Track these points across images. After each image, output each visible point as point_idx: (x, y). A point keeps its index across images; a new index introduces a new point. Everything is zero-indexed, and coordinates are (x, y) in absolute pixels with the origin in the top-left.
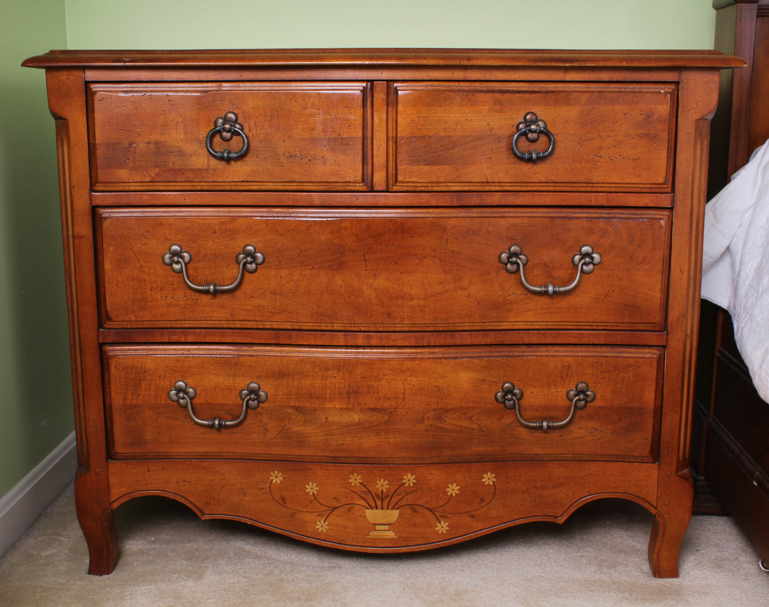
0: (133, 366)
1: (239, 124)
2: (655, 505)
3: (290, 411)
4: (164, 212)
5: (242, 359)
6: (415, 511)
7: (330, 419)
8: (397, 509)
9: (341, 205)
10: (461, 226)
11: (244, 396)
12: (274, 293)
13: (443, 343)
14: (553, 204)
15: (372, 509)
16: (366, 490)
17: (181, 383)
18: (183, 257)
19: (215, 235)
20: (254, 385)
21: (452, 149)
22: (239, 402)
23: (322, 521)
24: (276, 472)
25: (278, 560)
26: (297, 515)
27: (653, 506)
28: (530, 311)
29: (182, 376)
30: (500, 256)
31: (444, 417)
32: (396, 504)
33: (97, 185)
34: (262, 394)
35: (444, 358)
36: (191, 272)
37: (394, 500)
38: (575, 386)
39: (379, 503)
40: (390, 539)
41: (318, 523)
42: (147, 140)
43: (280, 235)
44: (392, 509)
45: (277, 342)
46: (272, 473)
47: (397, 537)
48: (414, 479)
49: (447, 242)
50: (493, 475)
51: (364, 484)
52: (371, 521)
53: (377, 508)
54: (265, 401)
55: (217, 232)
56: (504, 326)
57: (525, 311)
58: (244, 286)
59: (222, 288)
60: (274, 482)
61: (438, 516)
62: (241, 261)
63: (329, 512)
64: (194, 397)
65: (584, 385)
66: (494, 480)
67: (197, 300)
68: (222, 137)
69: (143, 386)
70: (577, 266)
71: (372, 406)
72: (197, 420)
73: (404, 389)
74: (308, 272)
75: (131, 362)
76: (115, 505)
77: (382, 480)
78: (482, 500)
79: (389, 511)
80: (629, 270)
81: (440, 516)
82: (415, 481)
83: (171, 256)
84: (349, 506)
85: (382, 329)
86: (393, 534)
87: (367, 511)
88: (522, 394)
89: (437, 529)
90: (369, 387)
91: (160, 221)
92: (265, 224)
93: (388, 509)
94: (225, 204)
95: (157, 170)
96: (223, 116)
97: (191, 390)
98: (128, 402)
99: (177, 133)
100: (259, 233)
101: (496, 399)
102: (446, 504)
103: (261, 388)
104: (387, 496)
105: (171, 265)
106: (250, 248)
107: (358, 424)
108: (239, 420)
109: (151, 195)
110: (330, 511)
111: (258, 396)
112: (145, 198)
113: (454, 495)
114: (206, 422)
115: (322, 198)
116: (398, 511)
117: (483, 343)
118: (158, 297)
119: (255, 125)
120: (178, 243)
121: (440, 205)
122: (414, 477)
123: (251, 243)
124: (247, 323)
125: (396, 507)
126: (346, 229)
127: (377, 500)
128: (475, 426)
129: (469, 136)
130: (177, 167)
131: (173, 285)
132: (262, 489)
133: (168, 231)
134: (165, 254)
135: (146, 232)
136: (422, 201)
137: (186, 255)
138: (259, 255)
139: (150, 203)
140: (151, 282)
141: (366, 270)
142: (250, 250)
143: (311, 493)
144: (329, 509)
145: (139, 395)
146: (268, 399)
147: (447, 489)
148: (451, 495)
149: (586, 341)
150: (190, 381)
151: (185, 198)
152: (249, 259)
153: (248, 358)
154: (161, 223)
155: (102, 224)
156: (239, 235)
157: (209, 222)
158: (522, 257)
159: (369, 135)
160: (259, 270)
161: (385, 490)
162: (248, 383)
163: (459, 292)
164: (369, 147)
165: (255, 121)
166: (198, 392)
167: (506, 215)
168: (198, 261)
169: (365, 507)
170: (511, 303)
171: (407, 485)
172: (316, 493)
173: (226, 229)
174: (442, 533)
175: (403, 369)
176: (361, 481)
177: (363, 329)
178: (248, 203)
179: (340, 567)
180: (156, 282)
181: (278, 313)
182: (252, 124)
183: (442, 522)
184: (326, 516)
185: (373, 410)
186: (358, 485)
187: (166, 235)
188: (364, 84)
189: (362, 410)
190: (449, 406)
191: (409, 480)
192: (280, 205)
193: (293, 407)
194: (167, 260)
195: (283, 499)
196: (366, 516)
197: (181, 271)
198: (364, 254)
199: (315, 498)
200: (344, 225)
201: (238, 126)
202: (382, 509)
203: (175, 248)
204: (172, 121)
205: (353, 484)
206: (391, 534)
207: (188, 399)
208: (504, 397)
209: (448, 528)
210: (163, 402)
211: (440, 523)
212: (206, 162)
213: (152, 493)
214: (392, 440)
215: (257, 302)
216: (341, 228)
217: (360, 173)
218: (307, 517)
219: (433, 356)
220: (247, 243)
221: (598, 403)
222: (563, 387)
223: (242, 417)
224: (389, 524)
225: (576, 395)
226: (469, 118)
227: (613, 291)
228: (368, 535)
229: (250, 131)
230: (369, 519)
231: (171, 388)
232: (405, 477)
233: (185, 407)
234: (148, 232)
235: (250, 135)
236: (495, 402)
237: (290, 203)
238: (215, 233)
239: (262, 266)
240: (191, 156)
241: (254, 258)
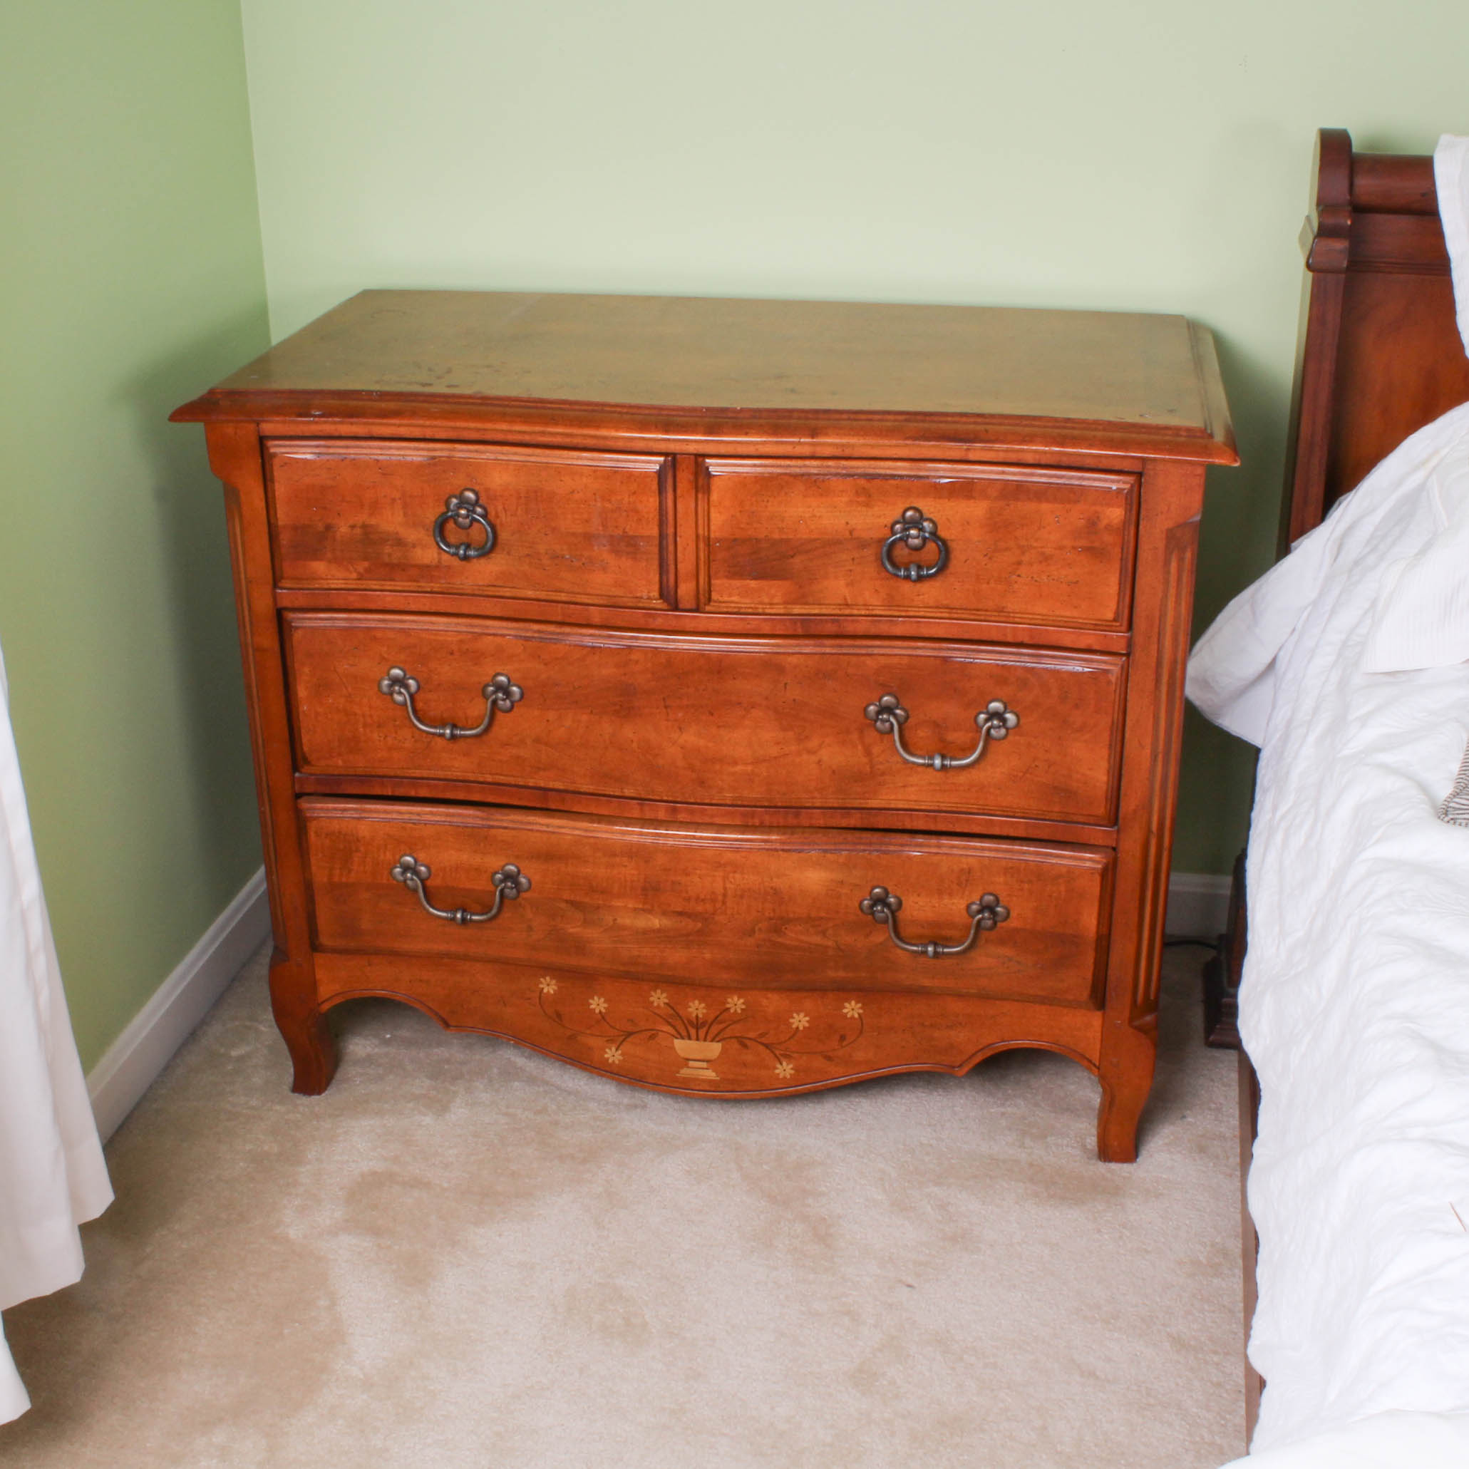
0: (340, 833)
1: (481, 506)
2: (1097, 1064)
3: (563, 906)
4: (380, 620)
5: (494, 831)
6: (745, 1046)
8: (718, 1041)
10: (807, 667)
11: (497, 882)
12: (537, 740)
13: (782, 822)
14: (949, 636)
15: (683, 1038)
16: (674, 1013)
17: (409, 859)
18: (407, 687)
19: (452, 657)
20: (511, 868)
21: (792, 557)
22: (491, 887)
23: (614, 1049)
24: (548, 978)
25: (558, 1088)
26: (579, 1038)
27: (1095, 1065)
28: (912, 786)
29: (410, 848)
30: (865, 709)
31: (783, 930)
32: (717, 1035)
33: (283, 581)
34: (523, 880)
35: (783, 850)
36: (420, 705)
37: (715, 1029)
38: (979, 898)
39: (693, 1032)
40: (710, 1081)
41: (607, 1050)
42: (351, 522)
43: (544, 664)
44: (712, 1041)
45: (544, 806)
46: (542, 979)
47: (718, 1078)
48: (743, 1003)
49: (785, 688)
50: (860, 1005)
51: (671, 1004)
52: (682, 1054)
53: (690, 1038)
54: (527, 891)
55: (455, 653)
56: (873, 803)
57: (904, 786)
58: (495, 728)
59: (462, 732)
60: (545, 991)
61: (778, 1055)
62: (490, 696)
63: (621, 1038)
64: (428, 878)
65: (992, 898)
66: (861, 1011)
67: (430, 742)
68: (456, 523)
69: (356, 859)
70: (982, 728)
71: (678, 909)
72: (431, 909)
73: (725, 889)
74: (584, 718)
75: (337, 826)
76: (326, 1007)
77: (697, 1002)
78: (843, 1038)
79: (706, 1043)
80: (1060, 738)
81: (782, 1055)
82: (743, 1007)
83: (390, 682)
84: (649, 1033)
85: (692, 800)
86: (714, 1074)
87: (676, 1041)
88: (900, 904)
89: (777, 1071)
90: (673, 883)
91: (374, 634)
92: (522, 647)
93: (705, 1040)
95: (366, 564)
96: (457, 493)
97: (423, 869)
98: (336, 879)
99: (393, 514)
100: (515, 658)
101: (862, 910)
102: (789, 1039)
103: (521, 873)
104: (704, 1024)
105: (391, 694)
106: (503, 679)
107: (659, 931)
108: (490, 915)
109: (360, 595)
110: (624, 1037)
111: (517, 883)
112: (351, 599)
113: (801, 1028)
114: (444, 914)
115: (603, 615)
116: (720, 1045)
117: (844, 825)
118: (375, 736)
119: (504, 508)
120: (402, 665)
121: (777, 633)
122: (742, 1001)
123: (502, 672)
124: (502, 777)
125: (717, 1039)
126: (637, 662)
127: (690, 1028)
128: (831, 943)
129: (818, 539)
130: (395, 561)
131: (395, 721)
132: (529, 999)
133: (385, 649)
134: (382, 679)
135: (355, 648)
136: (749, 626)
137: (411, 682)
138: (515, 689)
139: (358, 606)
140: (364, 716)
141: (667, 720)
142: (502, 681)
143: (597, 1011)
144: (622, 1033)
145: (350, 871)
146: (532, 888)
147: (791, 1020)
148: (797, 1028)
149: (996, 831)
150: (421, 856)
151: (408, 601)
152: (500, 695)
153: (502, 830)
154: (375, 637)
155: (292, 635)
156: (486, 660)
157: (443, 638)
158: (898, 712)
159: (671, 531)
160: (515, 710)
161: (700, 1016)
162: (502, 864)
163: (805, 757)
164: (671, 548)
165: (504, 504)
166: (433, 871)
167: (876, 651)
168: (430, 691)
169: (673, 1036)
170: (883, 774)
171: (732, 1011)
172: (603, 1011)
173: (468, 650)
174: (785, 1078)
175: (722, 862)
176: (666, 1001)
177: (665, 798)
178: (498, 614)
179: (644, 1107)
180: (371, 716)
181: (544, 770)
182: (500, 508)
183: (784, 1063)
184: (618, 1044)
185: (680, 914)
186: (662, 1005)
187: (383, 654)
188: (662, 459)
189: (665, 913)
190: (792, 915)
191: (736, 1005)
193: (567, 901)
194: (385, 689)
195: (559, 1015)
196: (675, 1049)
197: (405, 704)
198: (664, 699)
199: (603, 1018)
200: (634, 657)
201: (479, 510)
202: (697, 1039)
203: (396, 672)
204: (385, 496)
205: (655, 1004)
206: (710, 1074)
207: (419, 881)
208: (872, 907)
209: (792, 1072)
210: (384, 882)
211: (781, 1064)
212: (436, 555)
213: (376, 993)
214: (708, 956)
215: (515, 751)
216: (629, 660)
217: (656, 587)
218: (594, 1042)
219: (767, 847)
220: (498, 671)
221: (1013, 924)
222: (961, 898)
223: (494, 911)
224: (708, 1061)
225: (979, 912)
226: (818, 514)
227: (1036, 766)
228: (678, 1072)
229: (497, 516)
230: (679, 1052)
231: (395, 864)
232: (729, 1000)
233: (415, 891)
234: (357, 649)
235: (498, 522)
236: (859, 912)
237: (559, 618)
238: (452, 654)
239: (521, 703)
240: (414, 546)
241: (508, 694)
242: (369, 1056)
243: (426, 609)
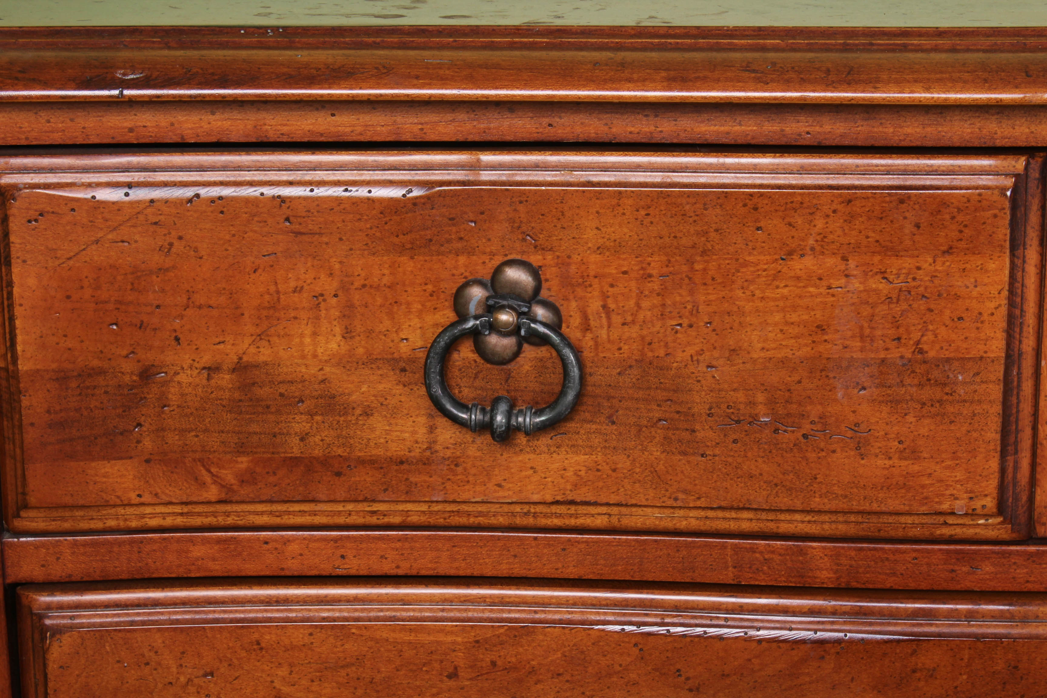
1: (545, 304)
9: (912, 585)
19: (452, 683)
33: (23, 514)
42: (206, 359)
43: (690, 690)
55: (461, 674)
68: (480, 349)
91: (256, 636)
92: (635, 651)
94: (488, 572)
95: (244, 462)
96: (485, 273)
99: (315, 334)
100: (615, 679)
109: (219, 541)
112: (197, 552)
115: (844, 561)
119: (604, 307)
130: (317, 452)
133: (283, 672)
135: (205, 675)
139: (217, 568)
151: (342, 551)
154: (258, 643)
155: (45, 651)
156: (540, 686)
157: (432, 638)
164: (1027, 387)
165: (605, 297)
173: (494, 664)
178: (572, 572)
182: (595, 305)
187: (277, 684)
188: (1019, 164)
192: (688, 580)
200: (926, 661)
201: (540, 312)
204: (298, 290)
212: (422, 431)
216: (914, 671)
217: (992, 485)
229: (586, 327)
234: (212, 674)
235: (587, 342)
238: (453, 675)
240: (367, 413)
243: (387, 568)
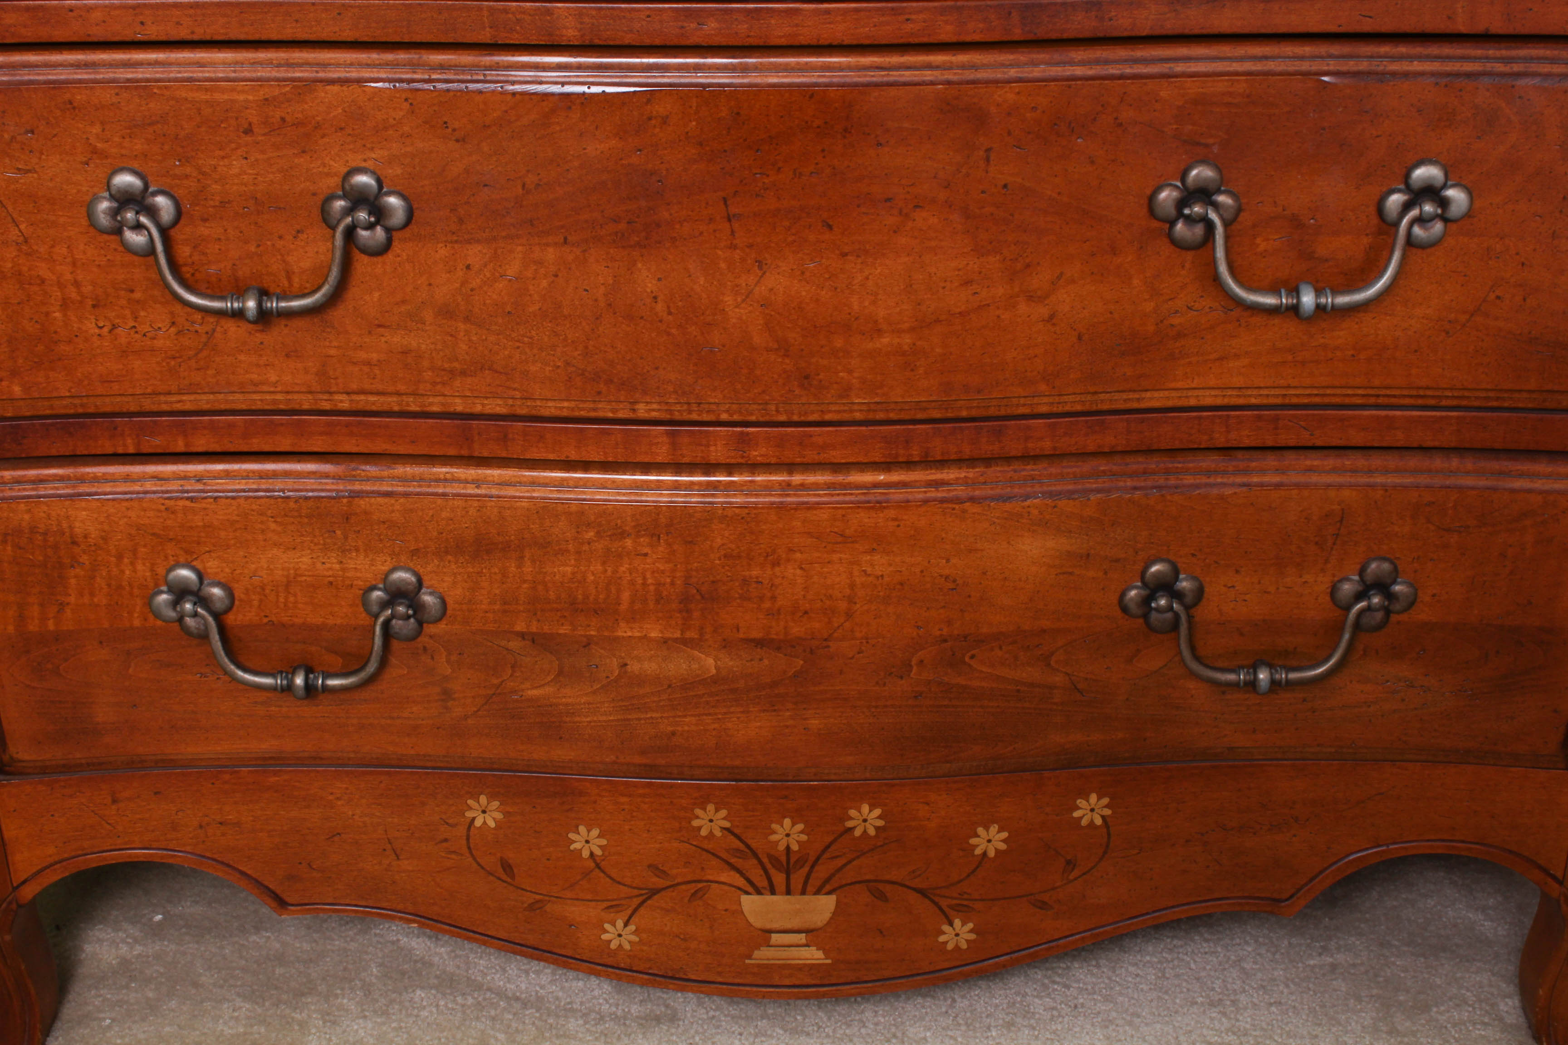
0: (33, 530)
3: (515, 644)
4: (78, 65)
5: (362, 503)
6: (882, 896)
7: (634, 667)
8: (829, 893)
9: (647, 41)
10: (1034, 109)
11: (375, 609)
12: (447, 312)
13: (967, 451)
14: (1333, 28)
15: (759, 892)
16: (742, 846)
17: (185, 573)
18: (152, 212)
19: (248, 139)
20: (402, 575)
22: (363, 619)
23: (620, 923)
24: (483, 799)
25: (501, 994)
26: (548, 907)
28: (1237, 356)
29: (187, 552)
30: (1152, 199)
31: (967, 659)
32: (828, 880)
34: (428, 599)
35: (972, 499)
36: (184, 252)
37: (822, 871)
38: (1358, 567)
39: (779, 879)
40: (812, 967)
41: (607, 926)
43: (457, 141)
44: (817, 892)
45: (465, 452)
46: (470, 802)
47: (829, 961)
48: (879, 817)
49: (988, 160)
50: (1105, 801)
51: (737, 831)
52: (757, 922)
53: (773, 892)
54: (439, 620)
55: (256, 130)
56: (1155, 399)
57: (1221, 359)
58: (354, 292)
59: (283, 304)
60: (478, 823)
61: (946, 909)
62: (339, 221)
63: (637, 901)
64: (229, 609)
65: (1386, 566)
66: (1107, 812)
67: (210, 334)
69: (73, 581)
70: (1396, 224)
71: (756, 634)
72: (240, 673)
73: (852, 586)
74: (551, 254)
75: (27, 517)
76: (29, 892)
77: (787, 822)
78: (1070, 864)
79: (806, 898)
80: (1554, 235)
81: (950, 907)
82: (881, 823)
83: (115, 205)
84: (693, 887)
85: (783, 418)
86: (820, 954)
87: (744, 898)
88: (1200, 593)
89: (942, 939)
90: (745, 581)
91: (67, 96)
92: (406, 106)
93: (803, 893)
94: (274, 36)
97: (216, 591)
98: (33, 627)
100: (391, 132)
101: (1124, 609)
102: (968, 876)
103: (425, 584)
104: (801, 861)
105: (118, 231)
106: (363, 179)
107: (715, 680)
108: (363, 675)
110: (641, 899)
111: (417, 607)
113: (992, 854)
114: (267, 681)
115: (586, 20)
116: (833, 898)
117: (1091, 448)
118: (90, 326)
120: (136, 165)
121: (968, 39)
122: (877, 812)
123: (363, 164)
124: (372, 398)
125: (828, 887)
126: (665, 121)
127: (772, 871)
128: (1058, 679)
131: (132, 291)
132: (446, 840)
133: (96, 129)
134: (96, 199)
135: (27, 132)
136: (909, 27)
137: (161, 200)
138: (393, 200)
139: (29, 35)
140: (61, 286)
141: (733, 247)
142: (366, 186)
143: (586, 854)
144: (636, 892)
145: (62, 606)
146: (449, 612)
147: (973, 841)
148: (985, 854)
149: (1399, 437)
150: (212, 565)
151: (141, 18)
152: (362, 215)
153: (381, 500)
154: (71, 103)
156: (326, 140)
157: (226, 97)
158: (1222, 198)
160: (396, 246)
161: (795, 847)
162: (385, 568)
163: (1023, 308)
166: (238, 594)
167: (1180, 68)
168: (205, 220)
169: (739, 889)
170: (1180, 335)
171: (858, 833)
172: (598, 852)
173: (283, 119)
174: (957, 948)
175: (848, 532)
176: (727, 824)
177: (724, 417)
178: (348, 35)
179: (673, 1019)
180: (77, 284)
181: (463, 373)
183: (957, 922)
184: (629, 912)
185: (759, 643)
186: (718, 833)
187: (92, 140)
189: (726, 645)
190: (984, 630)
191: (865, 821)
192: (451, 41)
193: (522, 635)
194: (104, 220)
195: (507, 867)
196: (742, 912)
197: (151, 251)
198: (725, 200)
199: (598, 866)
200: (659, 109)
202: (788, 892)
203: (125, 179)
205: (704, 832)
206: (814, 955)
207: (210, 619)
208: (1146, 601)
209: (972, 936)
210: (137, 623)
211: (951, 924)
213: (130, 856)
214: (814, 723)
215: (398, 339)
216: (650, 119)
218: (575, 911)
219: (940, 495)
220: (354, 164)
221: (1422, 614)
222: (1323, 570)
223: (371, 668)
224: (807, 931)
225: (1359, 596)
227: (1498, 297)
228: (750, 957)
230: (751, 920)
231: (157, 585)
232: (853, 813)
233: (204, 637)
234: (32, 132)
236: (1118, 613)
237: (485, 36)
238: (249, 131)
239: (407, 233)
241: (379, 213)
242: (125, 962)
243: (184, 34)
